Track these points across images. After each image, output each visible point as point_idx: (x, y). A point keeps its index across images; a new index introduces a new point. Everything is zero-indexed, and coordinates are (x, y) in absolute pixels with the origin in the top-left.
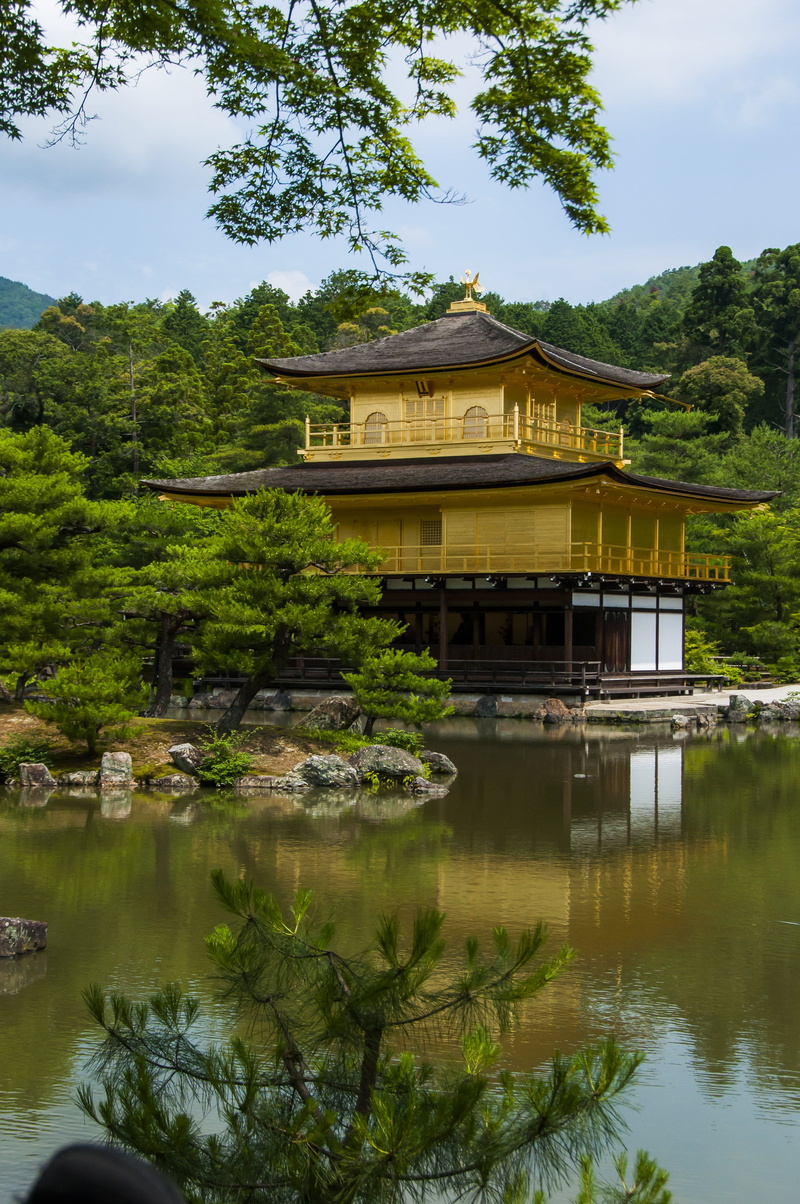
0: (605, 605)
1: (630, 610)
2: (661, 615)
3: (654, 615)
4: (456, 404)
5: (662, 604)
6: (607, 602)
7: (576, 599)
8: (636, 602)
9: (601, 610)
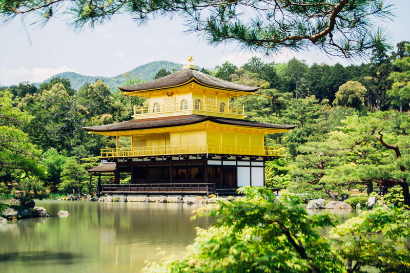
0: (224, 164)
1: (237, 166)
2: (252, 168)
3: (249, 168)
4: (179, 98)
5: (253, 164)
6: (225, 163)
7: (210, 163)
8: (240, 163)
9: (222, 166)
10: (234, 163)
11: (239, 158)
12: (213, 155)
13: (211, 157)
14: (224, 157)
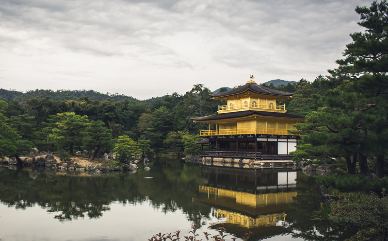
1: (277, 142)
2: (289, 143)
3: (286, 143)
4: (243, 101)
5: (289, 140)
6: (269, 140)
7: (258, 139)
8: (279, 140)
9: (267, 142)
10: (276, 140)
11: (278, 137)
12: (260, 135)
13: (258, 136)
14: (268, 136)
